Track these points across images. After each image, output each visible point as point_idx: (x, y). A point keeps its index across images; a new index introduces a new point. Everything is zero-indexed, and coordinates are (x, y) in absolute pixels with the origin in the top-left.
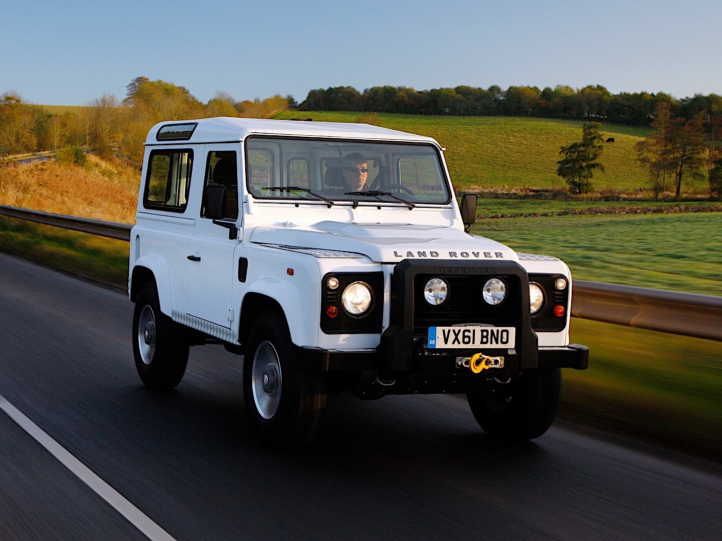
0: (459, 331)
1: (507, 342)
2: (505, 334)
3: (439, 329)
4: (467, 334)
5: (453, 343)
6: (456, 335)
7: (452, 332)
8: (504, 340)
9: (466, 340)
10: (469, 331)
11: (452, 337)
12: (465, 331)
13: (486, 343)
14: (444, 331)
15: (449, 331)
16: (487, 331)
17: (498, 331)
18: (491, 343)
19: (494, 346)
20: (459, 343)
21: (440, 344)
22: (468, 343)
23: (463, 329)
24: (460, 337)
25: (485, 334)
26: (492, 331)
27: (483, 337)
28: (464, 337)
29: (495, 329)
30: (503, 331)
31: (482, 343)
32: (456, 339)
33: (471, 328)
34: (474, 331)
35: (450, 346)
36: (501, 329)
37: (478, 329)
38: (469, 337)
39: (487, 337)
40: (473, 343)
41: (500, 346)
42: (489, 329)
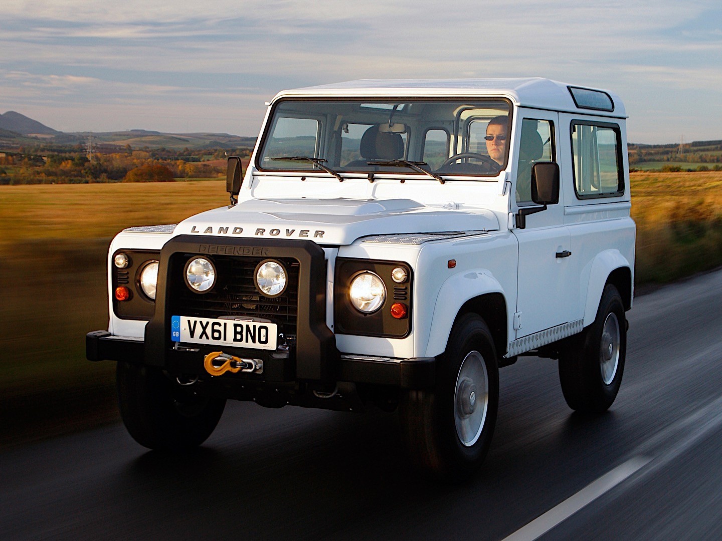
0: (208, 323)
1: (266, 342)
2: (263, 331)
3: (184, 320)
4: (216, 327)
5: (201, 337)
6: (204, 328)
7: (198, 324)
8: (263, 339)
9: (216, 335)
10: (219, 324)
11: (199, 330)
12: (214, 324)
13: (241, 340)
14: (189, 321)
15: (195, 322)
16: (241, 326)
17: (254, 327)
18: (247, 341)
19: (250, 345)
20: (208, 338)
21: (185, 337)
22: (219, 338)
23: (212, 321)
24: (209, 331)
25: (239, 329)
26: (247, 326)
27: (236, 333)
28: (213, 331)
29: (251, 324)
30: (261, 328)
31: (235, 340)
32: (204, 332)
33: (222, 321)
34: (225, 324)
35: (196, 340)
36: (258, 325)
37: (230, 324)
38: (219, 331)
39: (241, 333)
40: (225, 339)
41: (257, 346)
42: (244, 323)
